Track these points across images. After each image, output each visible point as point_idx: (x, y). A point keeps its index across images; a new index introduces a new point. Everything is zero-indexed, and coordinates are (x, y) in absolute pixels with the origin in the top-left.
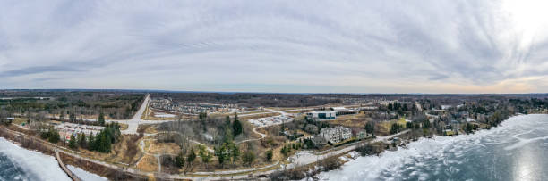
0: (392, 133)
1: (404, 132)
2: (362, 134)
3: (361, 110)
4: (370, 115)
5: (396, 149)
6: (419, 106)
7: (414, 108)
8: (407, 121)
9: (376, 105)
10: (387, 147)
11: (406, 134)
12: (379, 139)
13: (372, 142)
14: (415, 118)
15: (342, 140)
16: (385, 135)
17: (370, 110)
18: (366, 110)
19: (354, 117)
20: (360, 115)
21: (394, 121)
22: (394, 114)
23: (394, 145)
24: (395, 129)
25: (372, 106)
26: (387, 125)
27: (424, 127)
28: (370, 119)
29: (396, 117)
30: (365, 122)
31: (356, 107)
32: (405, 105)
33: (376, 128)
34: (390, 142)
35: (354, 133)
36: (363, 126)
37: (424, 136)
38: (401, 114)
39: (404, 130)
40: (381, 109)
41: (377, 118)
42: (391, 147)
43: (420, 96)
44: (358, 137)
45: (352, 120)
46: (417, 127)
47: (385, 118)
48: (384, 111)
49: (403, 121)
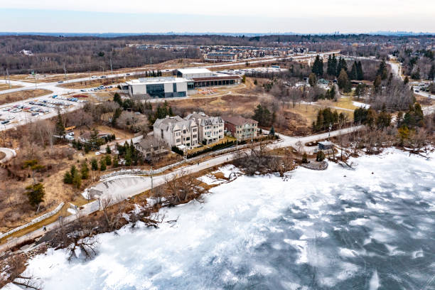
0: (316, 130)
1: (345, 131)
2: (247, 129)
3: (247, 75)
4: (268, 88)
5: (323, 167)
6: (396, 68)
7: (383, 72)
8: (358, 105)
9: (283, 63)
10: (304, 161)
11: (352, 137)
12: (287, 141)
13: (271, 147)
14: (382, 99)
15: (204, 142)
16: (300, 133)
17: (267, 75)
18: (260, 75)
19: (230, 90)
20: (245, 86)
21: (324, 104)
22: (325, 87)
23: (320, 157)
24: (327, 121)
25: (273, 64)
26: (307, 111)
27: (400, 124)
28: (267, 97)
29: (331, 95)
30: (256, 104)
31: (234, 67)
32: (358, 65)
33: (280, 117)
34: (310, 150)
35: (230, 127)
36: (251, 112)
37: (400, 146)
38: (345, 88)
39: (349, 125)
40: (295, 73)
41: (284, 94)
42: (313, 161)
43: (405, 38)
44: (239, 137)
45: (226, 98)
46: (385, 122)
47: (303, 97)
48: (302, 78)
49: (347, 105)
